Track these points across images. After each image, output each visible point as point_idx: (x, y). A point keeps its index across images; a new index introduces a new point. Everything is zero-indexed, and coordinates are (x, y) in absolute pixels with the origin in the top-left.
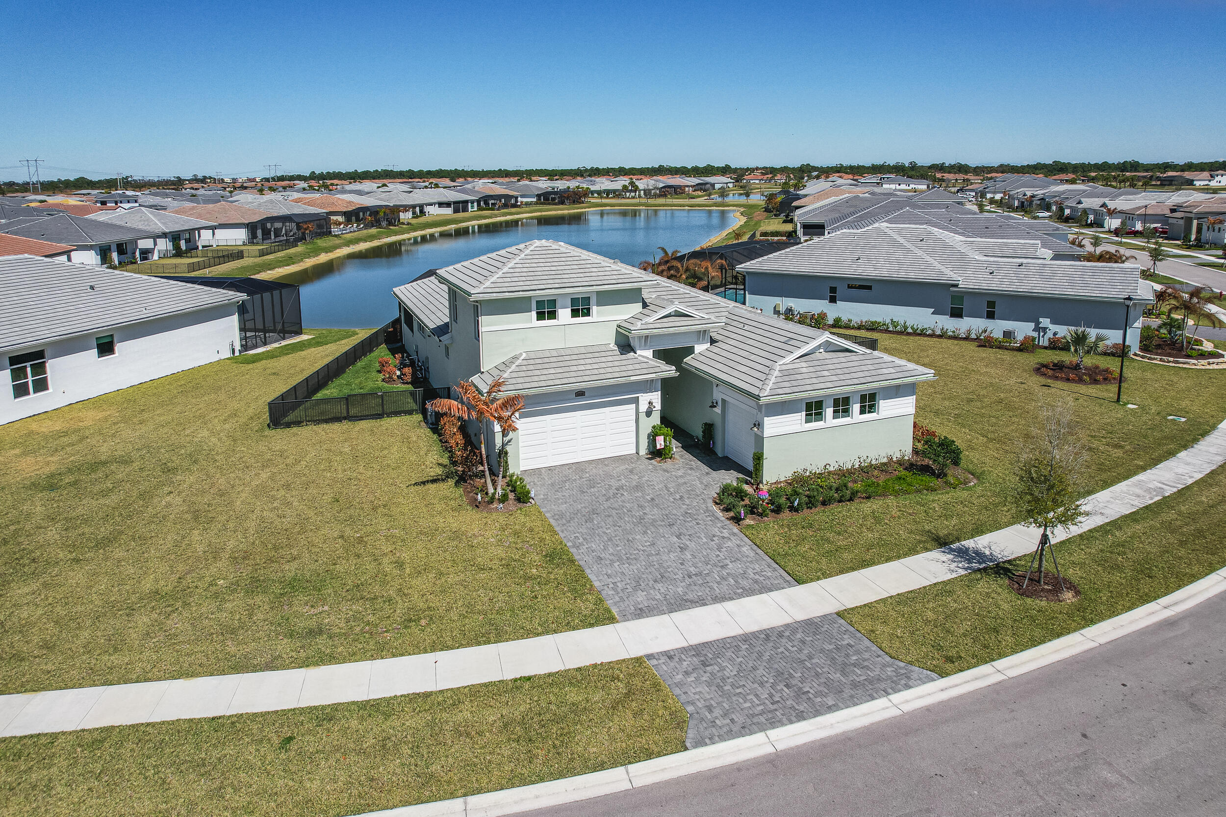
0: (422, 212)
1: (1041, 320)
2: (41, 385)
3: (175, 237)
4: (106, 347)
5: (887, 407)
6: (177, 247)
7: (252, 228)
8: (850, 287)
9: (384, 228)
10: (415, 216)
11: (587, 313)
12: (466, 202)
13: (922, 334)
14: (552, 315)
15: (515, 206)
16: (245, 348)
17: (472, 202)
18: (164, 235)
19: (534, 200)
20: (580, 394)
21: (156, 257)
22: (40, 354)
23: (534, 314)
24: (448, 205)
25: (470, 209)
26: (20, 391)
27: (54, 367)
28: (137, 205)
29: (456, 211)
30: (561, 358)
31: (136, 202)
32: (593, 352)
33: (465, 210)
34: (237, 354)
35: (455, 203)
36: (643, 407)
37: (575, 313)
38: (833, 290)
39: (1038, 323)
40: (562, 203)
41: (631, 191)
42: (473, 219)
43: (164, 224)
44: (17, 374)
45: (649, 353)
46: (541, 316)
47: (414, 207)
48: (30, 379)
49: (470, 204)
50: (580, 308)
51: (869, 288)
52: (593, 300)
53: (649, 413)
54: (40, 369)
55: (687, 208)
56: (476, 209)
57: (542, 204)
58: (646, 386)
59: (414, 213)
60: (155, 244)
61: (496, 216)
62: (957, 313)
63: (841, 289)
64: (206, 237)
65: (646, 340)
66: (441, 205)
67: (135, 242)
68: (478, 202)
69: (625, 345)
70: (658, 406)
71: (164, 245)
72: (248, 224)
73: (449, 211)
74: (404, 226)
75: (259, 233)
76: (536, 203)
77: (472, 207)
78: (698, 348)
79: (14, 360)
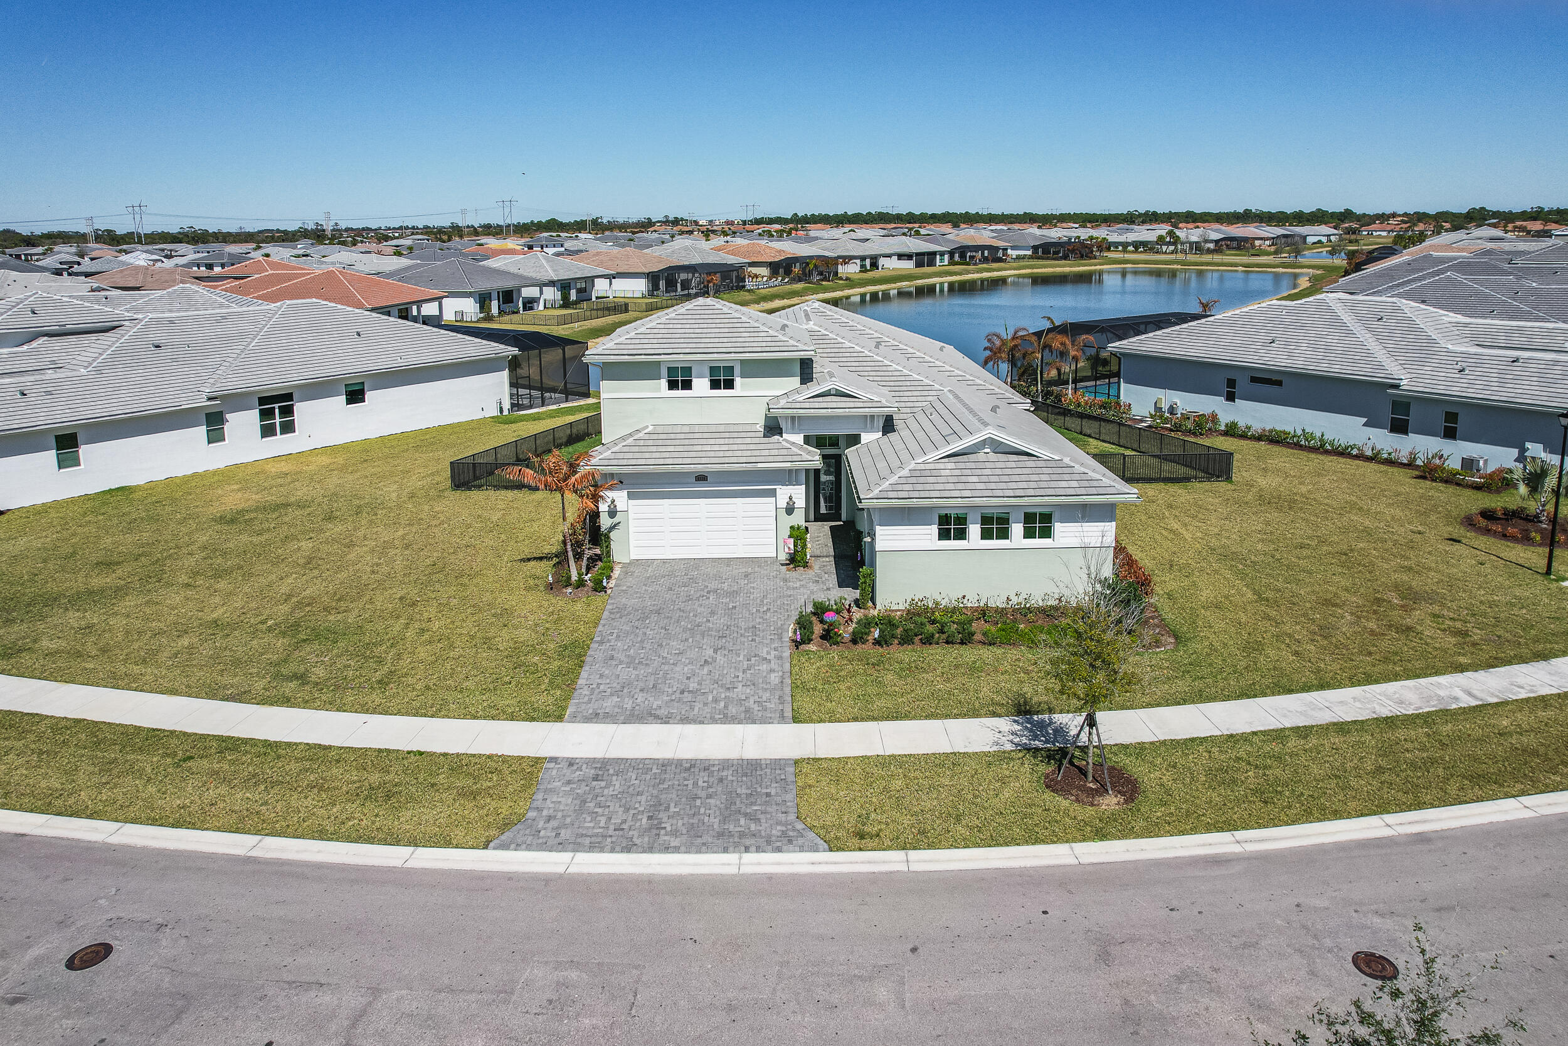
0: (874, 265)
1: (1528, 445)
2: (288, 428)
3: (564, 286)
4: (355, 396)
5: (1065, 533)
6: (565, 297)
7: (653, 278)
8: (1254, 380)
9: (814, 284)
10: (863, 270)
11: (729, 385)
12: (934, 254)
13: (1342, 453)
14: (687, 385)
15: (1000, 260)
16: (515, 406)
17: (942, 254)
18: (552, 283)
19: (1029, 253)
20: (701, 478)
21: (541, 307)
22: (289, 397)
23: (664, 383)
24: (909, 257)
25: (938, 263)
26: (267, 431)
27: (302, 410)
28: (563, 249)
29: (919, 265)
30: (690, 435)
31: (562, 246)
32: (729, 432)
33: (932, 263)
34: (506, 412)
35: (917, 254)
36: (783, 503)
37: (715, 385)
38: (1231, 383)
39: (1523, 450)
40: (1065, 257)
41: (1169, 243)
42: (941, 276)
43: (554, 270)
44: (266, 414)
45: (799, 439)
46: (673, 385)
47: (863, 258)
48: (278, 420)
49: (938, 256)
50: (722, 380)
51: (1279, 383)
52: (737, 371)
53: (790, 510)
54: (288, 411)
55: (1240, 268)
56: (946, 263)
57: (1038, 258)
58: (787, 477)
59: (863, 266)
60: (541, 293)
61: (968, 272)
62: (1399, 427)
63: (1243, 383)
64: (601, 287)
65: (796, 421)
66: (901, 256)
67: (519, 291)
68: (951, 254)
69: (773, 428)
70: (800, 502)
71: (551, 294)
72: (648, 274)
73: (909, 265)
74: (841, 282)
75: (662, 284)
76: (1031, 257)
77: (942, 260)
78: (866, 438)
79: (263, 401)
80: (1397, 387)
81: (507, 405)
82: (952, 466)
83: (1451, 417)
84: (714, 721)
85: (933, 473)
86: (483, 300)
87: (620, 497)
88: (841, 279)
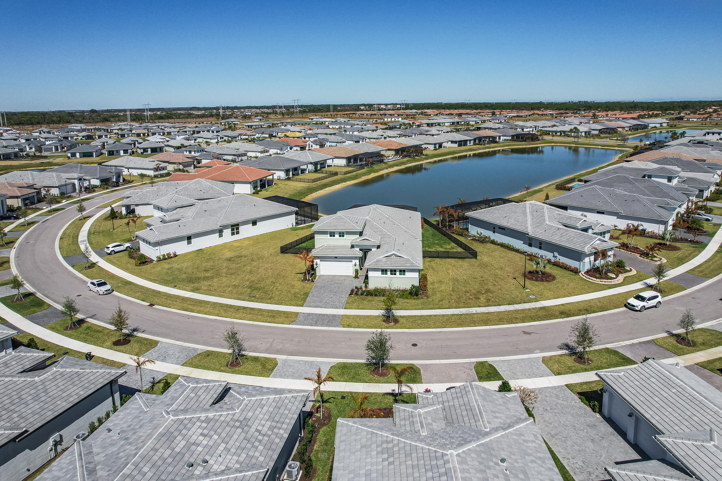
0: (440, 146)
2: (238, 233)
3: (315, 164)
4: (254, 223)
5: (408, 274)
6: (316, 168)
7: (349, 159)
8: (499, 228)
9: (412, 158)
10: (435, 149)
11: (343, 236)
12: (467, 141)
13: (517, 251)
14: (334, 236)
15: (496, 142)
16: (297, 224)
17: (470, 141)
18: (311, 163)
19: (510, 138)
20: (336, 257)
21: (307, 172)
22: (238, 225)
23: (329, 235)
24: (456, 142)
25: (468, 144)
26: (233, 234)
27: (241, 228)
29: (460, 146)
30: (334, 247)
32: (344, 247)
33: (465, 144)
34: (294, 226)
35: (459, 141)
37: (340, 236)
38: (494, 228)
39: (554, 254)
40: (525, 141)
41: (575, 132)
42: (472, 149)
43: (312, 158)
44: (233, 230)
45: (358, 249)
46: (331, 236)
47: (435, 144)
48: (235, 231)
49: (468, 142)
50: (342, 235)
51: (504, 229)
52: (345, 233)
53: (355, 265)
54: (238, 229)
56: (472, 144)
57: (515, 141)
58: (355, 258)
59: (435, 147)
60: (307, 167)
61: (480, 149)
62: (530, 245)
64: (329, 162)
65: (357, 246)
66: (452, 142)
67: (299, 167)
68: (475, 140)
69: (353, 247)
70: (358, 263)
71: (311, 167)
72: (347, 158)
73: (456, 145)
74: (423, 157)
75: (352, 161)
76: (511, 140)
77: (470, 143)
78: (373, 250)
79: (232, 226)
80: (528, 234)
82: (385, 259)
83: (541, 244)
84: (330, 308)
85: (380, 261)
86: (287, 171)
87: (318, 261)
88: (424, 155)
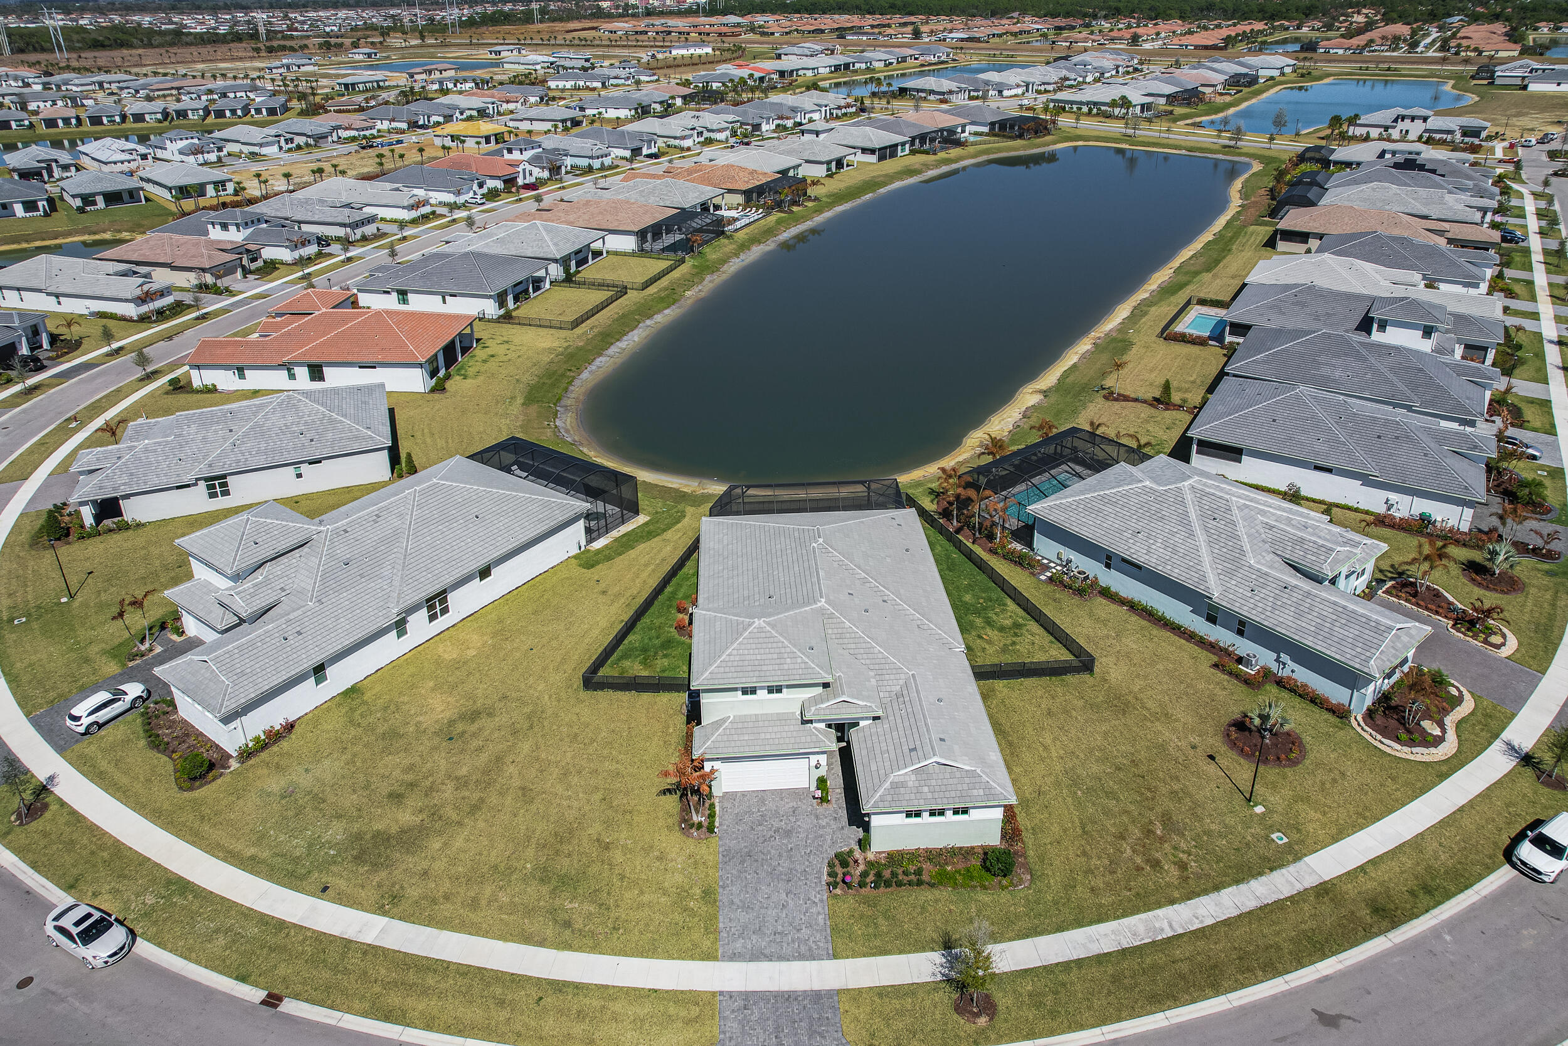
1: (1282, 655)
2: (445, 611)
3: (565, 260)
4: (485, 575)
6: (567, 270)
7: (642, 235)
8: (1123, 562)
9: (785, 212)
10: (831, 177)
11: (779, 693)
12: (896, 145)
13: (1174, 629)
14: (755, 694)
15: (958, 143)
17: (903, 144)
18: (555, 260)
19: (987, 130)
20: (766, 756)
21: (548, 285)
22: (444, 591)
24: (872, 151)
25: (900, 154)
26: (432, 618)
27: (453, 597)
29: (881, 158)
30: (757, 722)
32: (782, 719)
33: (893, 154)
35: (880, 149)
36: (813, 763)
37: (770, 693)
38: (1109, 558)
40: (1024, 136)
43: (558, 247)
44: (432, 608)
46: (745, 694)
47: (829, 163)
48: (438, 609)
49: (899, 148)
50: (775, 689)
52: (784, 686)
53: (817, 766)
54: (444, 601)
56: (907, 152)
57: (995, 135)
58: (819, 753)
59: (829, 170)
60: (547, 272)
62: (1212, 620)
63: (1116, 561)
65: (822, 721)
66: (864, 150)
67: (529, 275)
68: (913, 140)
71: (555, 271)
72: (637, 231)
73: (873, 159)
74: (810, 204)
75: (650, 237)
76: (989, 135)
77: (903, 151)
78: (862, 723)
79: (428, 601)
80: (1210, 599)
81: (583, 543)
83: (1240, 622)
84: (795, 959)
85: (903, 784)
86: (501, 296)
87: (717, 765)
88: (809, 199)
